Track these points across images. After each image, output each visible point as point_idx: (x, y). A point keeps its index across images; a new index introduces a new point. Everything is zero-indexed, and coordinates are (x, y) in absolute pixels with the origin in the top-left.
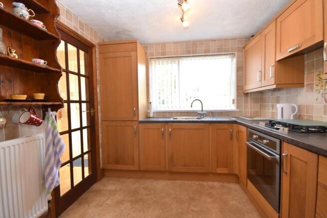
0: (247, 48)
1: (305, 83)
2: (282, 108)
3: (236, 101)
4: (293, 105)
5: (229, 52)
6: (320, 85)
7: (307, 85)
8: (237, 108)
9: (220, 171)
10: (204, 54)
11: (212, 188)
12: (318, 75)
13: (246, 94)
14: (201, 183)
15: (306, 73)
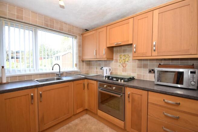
0: (84, 35)
1: (114, 59)
2: (106, 70)
3: (78, 65)
4: (110, 68)
5: (74, 34)
6: (121, 60)
7: (115, 59)
8: (79, 69)
9: (78, 111)
10: (59, 31)
11: (76, 125)
12: (120, 56)
13: (83, 61)
14: (67, 125)
15: (114, 54)
